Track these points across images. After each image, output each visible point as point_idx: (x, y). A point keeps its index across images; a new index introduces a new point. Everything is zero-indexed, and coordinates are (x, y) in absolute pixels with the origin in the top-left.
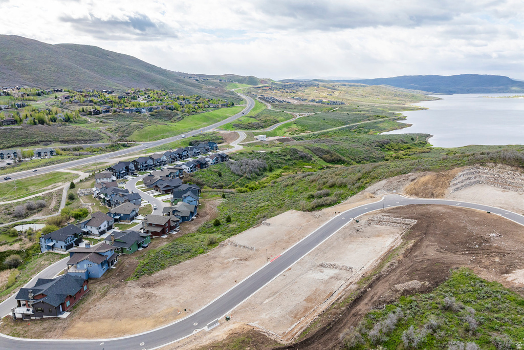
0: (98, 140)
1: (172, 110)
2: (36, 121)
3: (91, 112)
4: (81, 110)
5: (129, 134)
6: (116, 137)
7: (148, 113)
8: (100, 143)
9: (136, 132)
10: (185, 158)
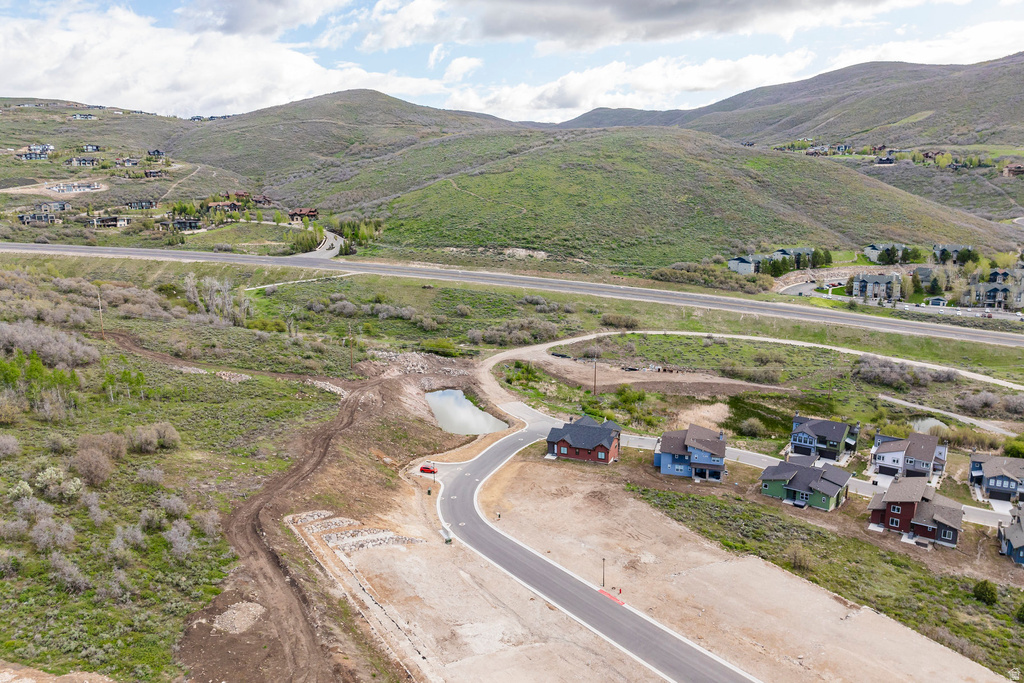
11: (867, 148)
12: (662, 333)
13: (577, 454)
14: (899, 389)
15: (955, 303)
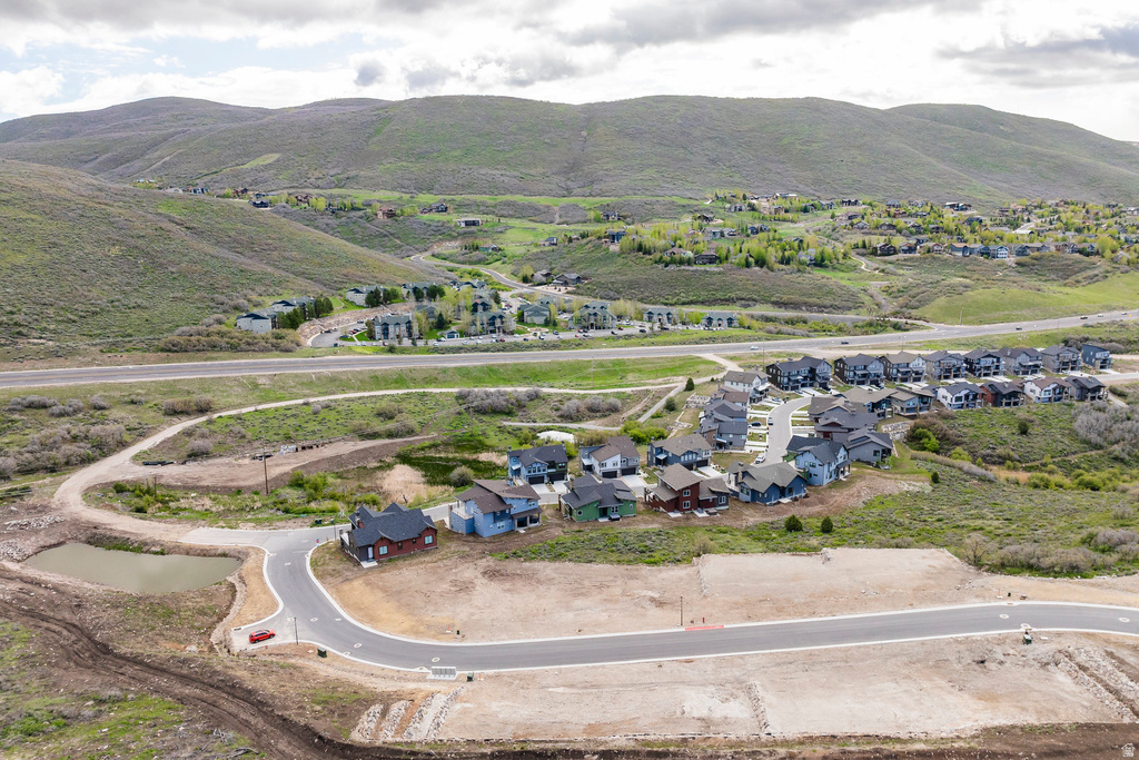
0: (849, 309)
1: (1088, 255)
2: (751, 259)
3: (876, 248)
4: (860, 244)
5: (922, 303)
6: (891, 306)
7: (1012, 260)
8: (851, 315)
9: (942, 301)
10: (985, 375)
11: (229, 191)
12: (252, 409)
13: (400, 548)
14: (509, 413)
15: (464, 334)
